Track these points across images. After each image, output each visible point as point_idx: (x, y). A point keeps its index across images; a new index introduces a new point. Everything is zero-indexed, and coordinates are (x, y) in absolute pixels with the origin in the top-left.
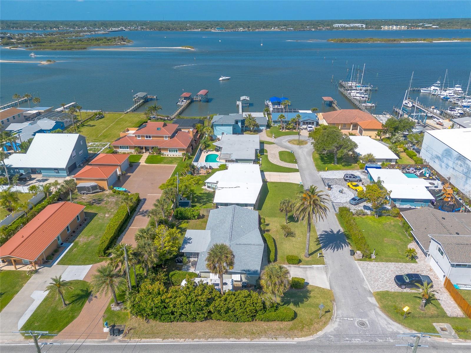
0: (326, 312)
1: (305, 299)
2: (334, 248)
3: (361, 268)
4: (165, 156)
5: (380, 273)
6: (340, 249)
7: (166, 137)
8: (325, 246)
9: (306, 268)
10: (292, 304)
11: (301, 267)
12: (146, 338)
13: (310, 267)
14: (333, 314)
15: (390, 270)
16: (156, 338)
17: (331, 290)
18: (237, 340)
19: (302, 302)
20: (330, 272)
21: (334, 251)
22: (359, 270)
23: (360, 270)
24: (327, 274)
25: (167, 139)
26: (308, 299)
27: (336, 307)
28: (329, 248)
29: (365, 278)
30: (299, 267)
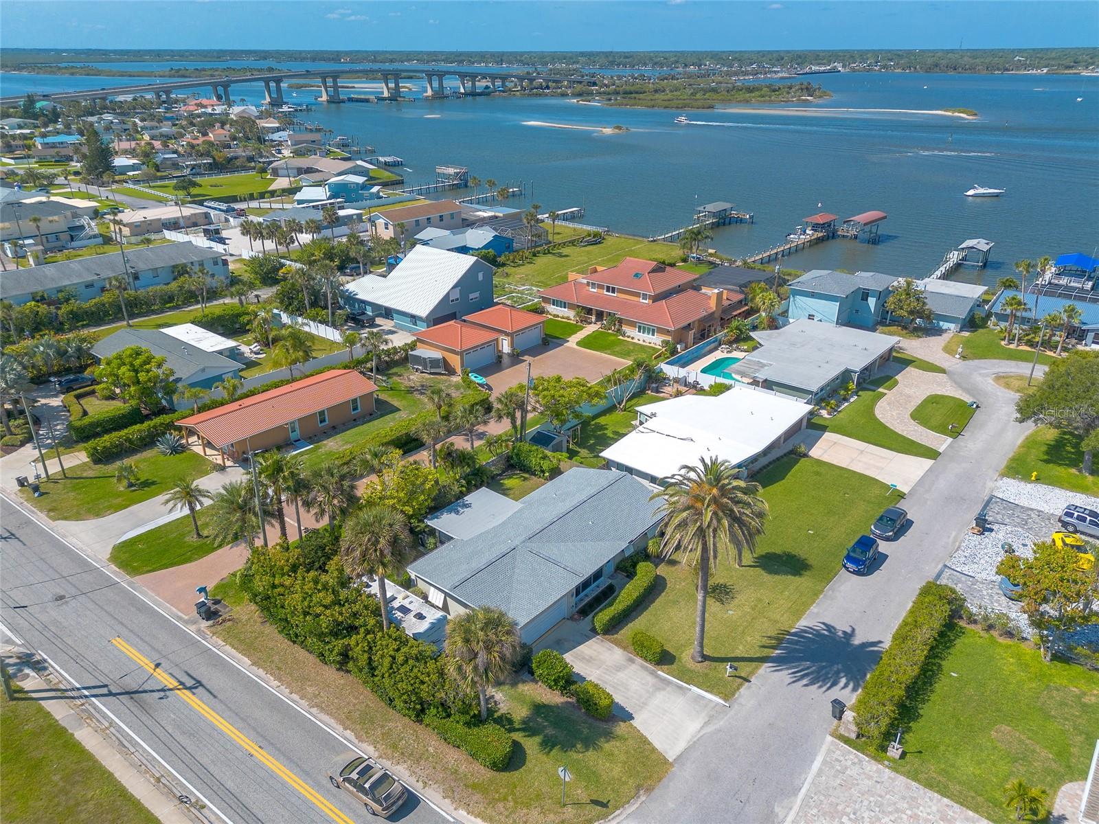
0: (595, 802)
1: (579, 746)
2: (802, 677)
3: (824, 762)
4: (626, 339)
5: (866, 803)
6: (820, 687)
7: (645, 296)
8: (780, 661)
9: (669, 683)
10: (537, 739)
11: (658, 676)
12: (233, 647)
13: (681, 688)
14: (610, 817)
15: (909, 812)
16: (244, 655)
17: (672, 765)
18: (356, 741)
19: (567, 746)
20: (721, 723)
21: (794, 682)
22: (812, 762)
23: (816, 765)
24: (706, 724)
25: (647, 302)
26: (587, 750)
27: (636, 806)
28: (788, 669)
29: (803, 791)
30: (653, 673)
